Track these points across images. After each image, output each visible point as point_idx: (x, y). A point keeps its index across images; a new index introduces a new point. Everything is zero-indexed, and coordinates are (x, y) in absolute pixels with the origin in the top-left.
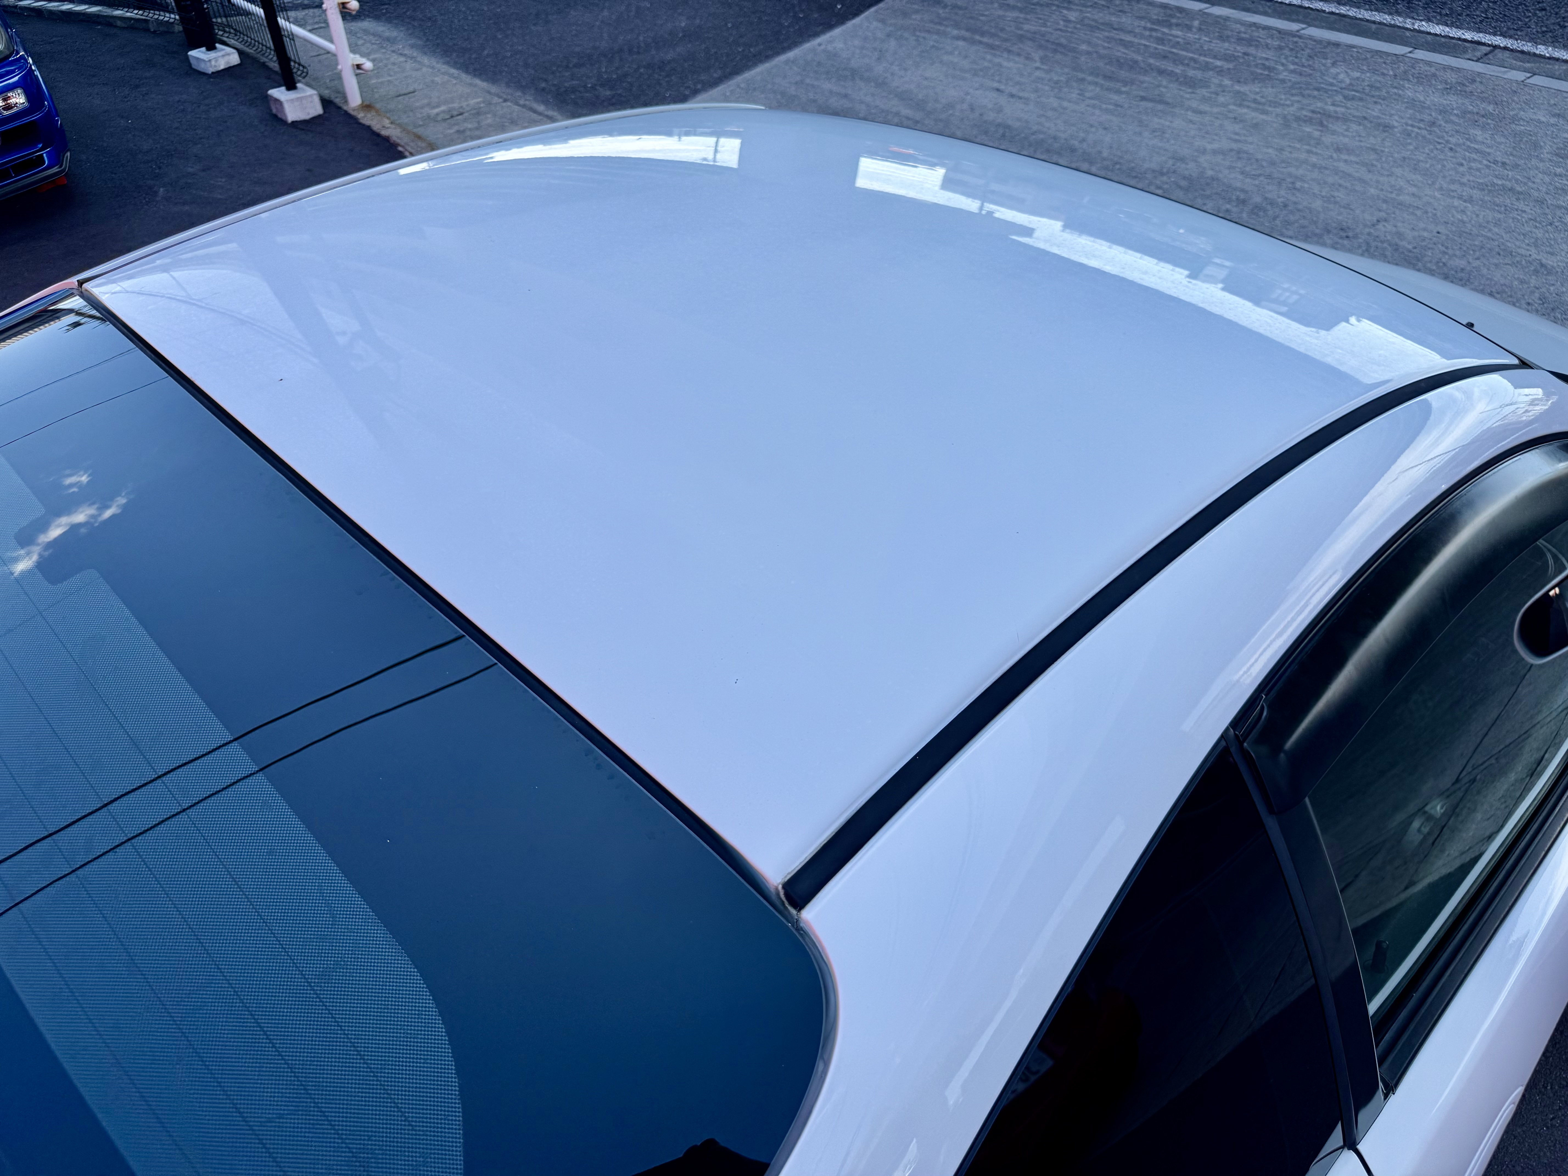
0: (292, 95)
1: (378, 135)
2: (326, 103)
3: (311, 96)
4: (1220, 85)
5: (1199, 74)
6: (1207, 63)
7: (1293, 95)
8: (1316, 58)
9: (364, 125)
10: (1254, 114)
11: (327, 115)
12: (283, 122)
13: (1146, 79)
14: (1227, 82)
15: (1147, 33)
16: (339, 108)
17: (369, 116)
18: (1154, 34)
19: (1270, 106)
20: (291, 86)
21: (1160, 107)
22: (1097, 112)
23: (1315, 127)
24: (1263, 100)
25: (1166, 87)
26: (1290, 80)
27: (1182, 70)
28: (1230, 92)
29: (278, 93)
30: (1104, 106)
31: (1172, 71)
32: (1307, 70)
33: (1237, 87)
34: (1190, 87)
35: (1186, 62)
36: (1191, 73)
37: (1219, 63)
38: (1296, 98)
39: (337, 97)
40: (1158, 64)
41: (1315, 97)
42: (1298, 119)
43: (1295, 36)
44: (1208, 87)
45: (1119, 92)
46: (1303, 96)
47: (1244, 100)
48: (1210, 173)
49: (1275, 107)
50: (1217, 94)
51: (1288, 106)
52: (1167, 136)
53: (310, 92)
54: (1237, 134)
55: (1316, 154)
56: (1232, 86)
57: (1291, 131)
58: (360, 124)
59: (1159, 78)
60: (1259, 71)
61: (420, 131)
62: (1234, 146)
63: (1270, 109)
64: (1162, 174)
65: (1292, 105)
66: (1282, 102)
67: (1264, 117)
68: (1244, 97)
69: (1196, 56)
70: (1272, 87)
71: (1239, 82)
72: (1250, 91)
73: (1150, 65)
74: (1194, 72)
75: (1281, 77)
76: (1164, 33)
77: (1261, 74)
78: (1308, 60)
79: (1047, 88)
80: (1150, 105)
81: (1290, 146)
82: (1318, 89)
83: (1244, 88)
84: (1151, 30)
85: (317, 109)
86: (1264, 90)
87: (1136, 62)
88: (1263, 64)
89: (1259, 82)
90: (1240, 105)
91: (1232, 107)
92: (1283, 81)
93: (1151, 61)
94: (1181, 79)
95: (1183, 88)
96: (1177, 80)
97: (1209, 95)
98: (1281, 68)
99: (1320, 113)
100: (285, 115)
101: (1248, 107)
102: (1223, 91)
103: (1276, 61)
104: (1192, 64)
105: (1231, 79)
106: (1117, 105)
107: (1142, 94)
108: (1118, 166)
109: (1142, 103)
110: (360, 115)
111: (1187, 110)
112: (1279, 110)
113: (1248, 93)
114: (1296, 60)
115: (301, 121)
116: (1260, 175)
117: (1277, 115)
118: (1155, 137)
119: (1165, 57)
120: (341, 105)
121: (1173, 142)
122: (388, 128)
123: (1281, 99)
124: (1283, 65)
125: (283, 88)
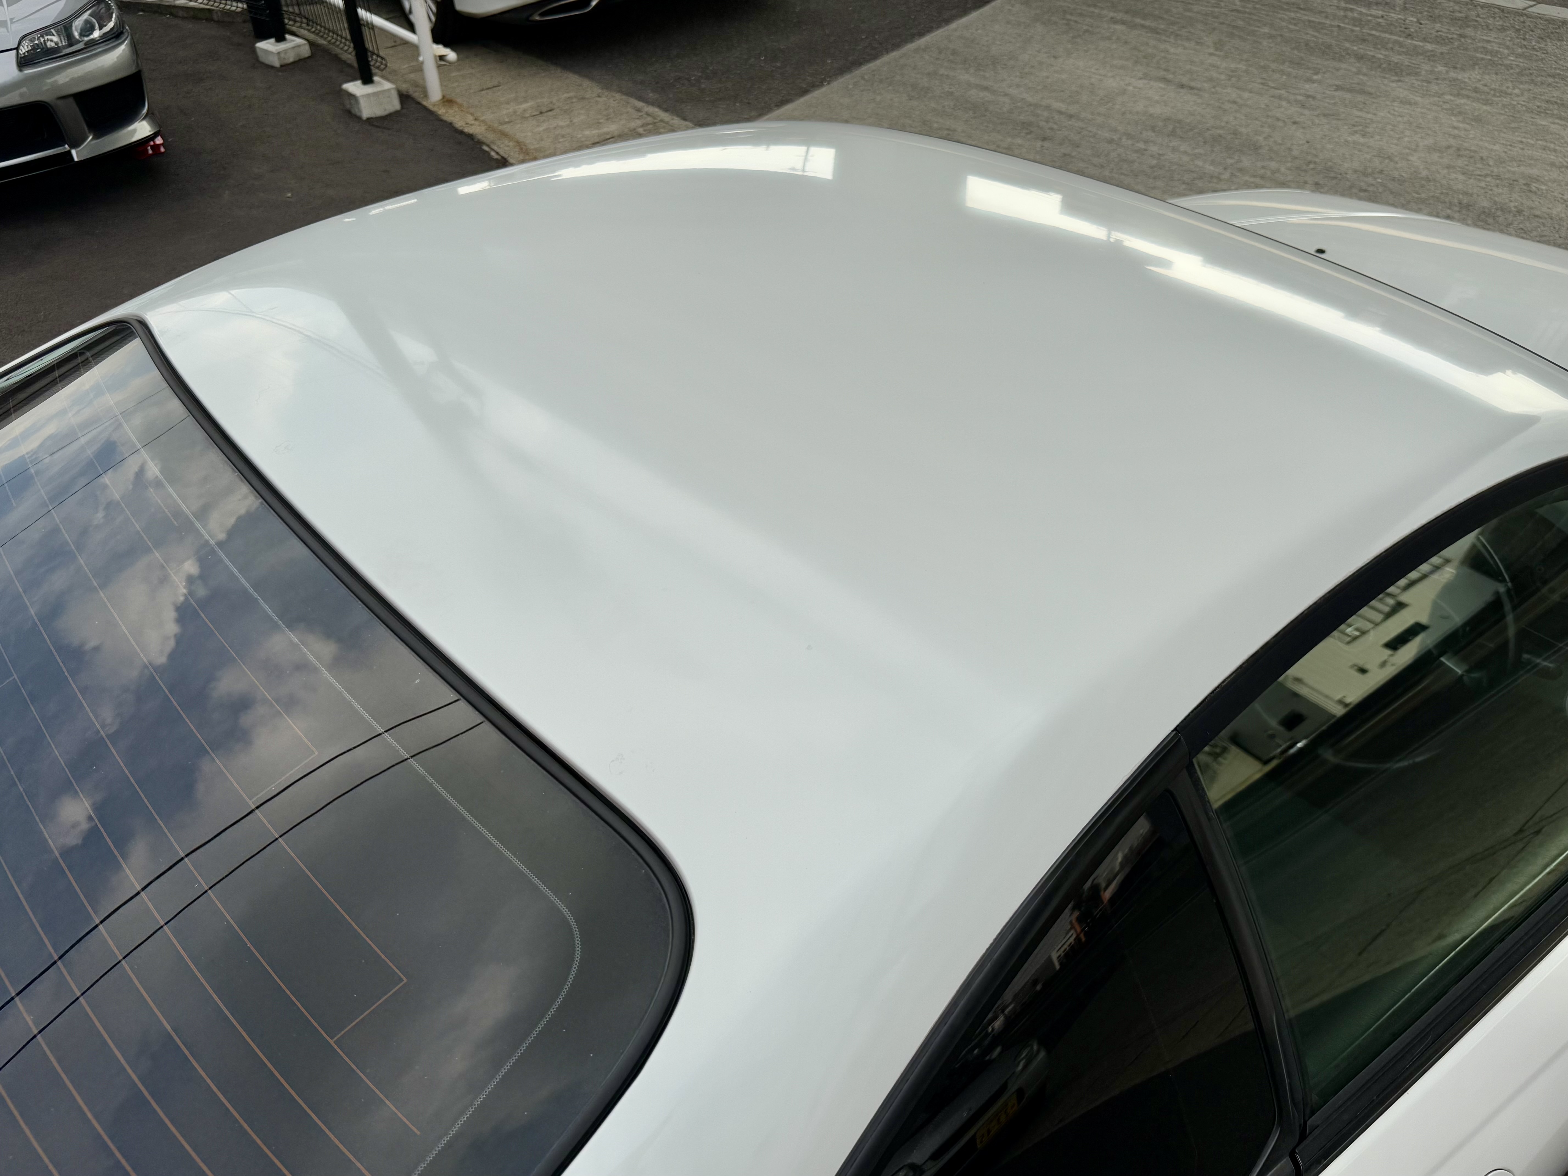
0: (368, 89)
1: (462, 133)
2: (404, 97)
3: (389, 90)
4: (1432, 72)
5: (1405, 60)
6: (1416, 46)
7: (1521, 83)
8: (1548, 40)
9: (445, 122)
10: (1476, 105)
11: (404, 111)
12: (359, 118)
13: (1343, 66)
14: (1440, 68)
15: (1342, 13)
16: (419, 103)
17: (451, 111)
18: (1349, 14)
19: (1494, 95)
20: (367, 80)
21: (1360, 98)
22: (1284, 103)
23: (1551, 120)
24: (1486, 89)
25: (1365, 75)
26: (1517, 65)
27: (1385, 55)
28: (1445, 79)
29: (355, 87)
30: (1292, 97)
31: (1374, 57)
32: (1538, 54)
33: (1452, 74)
34: (1396, 74)
35: (1390, 45)
36: (1396, 58)
37: (1429, 47)
38: (1526, 86)
39: (416, 92)
40: (1355, 48)
41: (1549, 85)
42: (1529, 110)
43: (1522, 15)
44: (1417, 74)
45: (1310, 80)
46: (1536, 85)
47: (1462, 89)
48: (1424, 173)
49: (1500, 96)
50: (1429, 82)
51: (1517, 96)
52: (1370, 130)
53: (387, 85)
54: (1455, 128)
55: (1555, 151)
56: (1447, 72)
57: (1522, 124)
58: (441, 120)
59: (1358, 65)
60: (1479, 55)
61: (506, 128)
62: (1452, 142)
63: (1495, 99)
64: (1365, 174)
65: (1522, 94)
66: (1509, 91)
67: (1487, 108)
68: (1462, 85)
69: (1401, 39)
70: (1496, 74)
71: (1455, 68)
72: (1469, 78)
73: (1347, 49)
74: (1400, 57)
75: (1507, 62)
76: (1361, 13)
77: (1483, 59)
78: (1539, 43)
79: (1223, 77)
80: (1348, 96)
81: (1521, 142)
82: (1553, 76)
83: (1461, 76)
84: (1346, 9)
85: (394, 105)
86: (1487, 77)
87: (1329, 47)
88: (1484, 48)
89: (1480, 68)
90: (1458, 95)
91: (1448, 97)
92: (1509, 67)
93: (1347, 45)
94: (1384, 66)
95: (1387, 76)
96: (1380, 67)
97: (1419, 83)
98: (1506, 51)
99: (1556, 103)
100: (360, 111)
101: (1468, 97)
102: (1437, 79)
103: (1500, 44)
104: (1397, 48)
105: (1446, 65)
106: (1308, 96)
107: (1337, 83)
108: (1312, 166)
109: (1337, 93)
110: (441, 111)
111: (1394, 101)
112: (1506, 100)
113: (1466, 80)
114: (1525, 43)
115: (376, 118)
116: (1486, 176)
117: (1504, 106)
118: (1356, 132)
119: (1364, 40)
120: (420, 100)
121: (1378, 137)
122: (471, 125)
123: (1508, 87)
124: (1508, 48)
125: (359, 83)
